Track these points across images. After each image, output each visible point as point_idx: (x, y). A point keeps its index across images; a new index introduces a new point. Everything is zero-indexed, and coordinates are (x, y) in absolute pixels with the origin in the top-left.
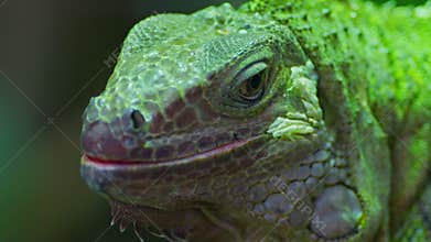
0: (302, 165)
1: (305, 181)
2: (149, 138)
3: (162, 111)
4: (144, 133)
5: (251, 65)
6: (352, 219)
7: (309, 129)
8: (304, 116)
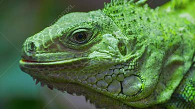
0: (110, 70)
1: (111, 76)
2: (38, 53)
3: (43, 44)
4: (36, 51)
5: (77, 29)
6: (138, 87)
7: (109, 57)
8: (108, 52)
